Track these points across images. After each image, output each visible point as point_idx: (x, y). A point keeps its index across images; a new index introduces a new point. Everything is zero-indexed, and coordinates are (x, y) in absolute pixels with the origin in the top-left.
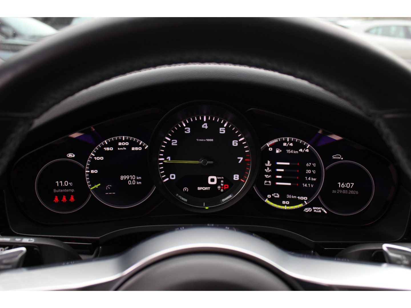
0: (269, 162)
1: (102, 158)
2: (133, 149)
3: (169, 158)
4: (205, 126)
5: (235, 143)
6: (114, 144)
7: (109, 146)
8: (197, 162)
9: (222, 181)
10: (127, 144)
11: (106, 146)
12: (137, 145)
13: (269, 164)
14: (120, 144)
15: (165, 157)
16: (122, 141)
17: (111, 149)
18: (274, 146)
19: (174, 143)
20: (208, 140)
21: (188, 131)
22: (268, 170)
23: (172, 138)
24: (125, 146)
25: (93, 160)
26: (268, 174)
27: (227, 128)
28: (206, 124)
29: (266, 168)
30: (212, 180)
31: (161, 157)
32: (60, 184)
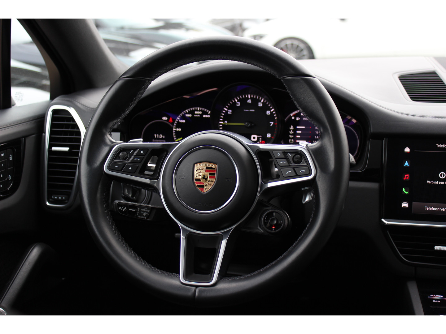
0: (292, 126)
1: (184, 121)
2: (204, 116)
3: (226, 122)
4: (249, 101)
5: (268, 113)
6: (192, 112)
7: (189, 113)
8: (243, 124)
9: (260, 139)
10: (200, 113)
11: (187, 113)
12: (207, 114)
13: (292, 128)
14: (196, 112)
15: (223, 121)
16: (197, 110)
17: (190, 115)
18: (295, 116)
19: (230, 112)
20: (251, 110)
21: (239, 104)
22: (291, 132)
23: (228, 109)
24: (199, 114)
25: (178, 122)
26: (292, 135)
27: (263, 103)
28: (250, 100)
29: (290, 130)
30: (254, 138)
31: (221, 121)
32: (157, 136)
